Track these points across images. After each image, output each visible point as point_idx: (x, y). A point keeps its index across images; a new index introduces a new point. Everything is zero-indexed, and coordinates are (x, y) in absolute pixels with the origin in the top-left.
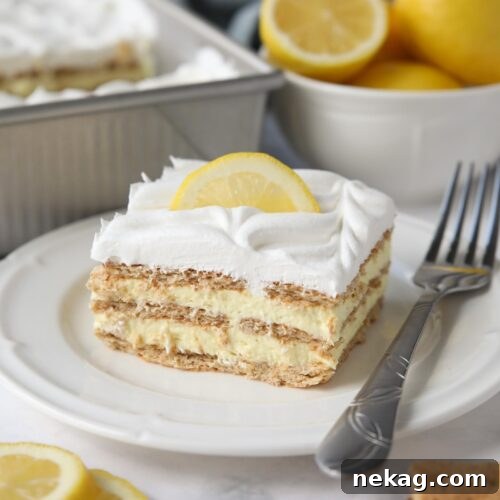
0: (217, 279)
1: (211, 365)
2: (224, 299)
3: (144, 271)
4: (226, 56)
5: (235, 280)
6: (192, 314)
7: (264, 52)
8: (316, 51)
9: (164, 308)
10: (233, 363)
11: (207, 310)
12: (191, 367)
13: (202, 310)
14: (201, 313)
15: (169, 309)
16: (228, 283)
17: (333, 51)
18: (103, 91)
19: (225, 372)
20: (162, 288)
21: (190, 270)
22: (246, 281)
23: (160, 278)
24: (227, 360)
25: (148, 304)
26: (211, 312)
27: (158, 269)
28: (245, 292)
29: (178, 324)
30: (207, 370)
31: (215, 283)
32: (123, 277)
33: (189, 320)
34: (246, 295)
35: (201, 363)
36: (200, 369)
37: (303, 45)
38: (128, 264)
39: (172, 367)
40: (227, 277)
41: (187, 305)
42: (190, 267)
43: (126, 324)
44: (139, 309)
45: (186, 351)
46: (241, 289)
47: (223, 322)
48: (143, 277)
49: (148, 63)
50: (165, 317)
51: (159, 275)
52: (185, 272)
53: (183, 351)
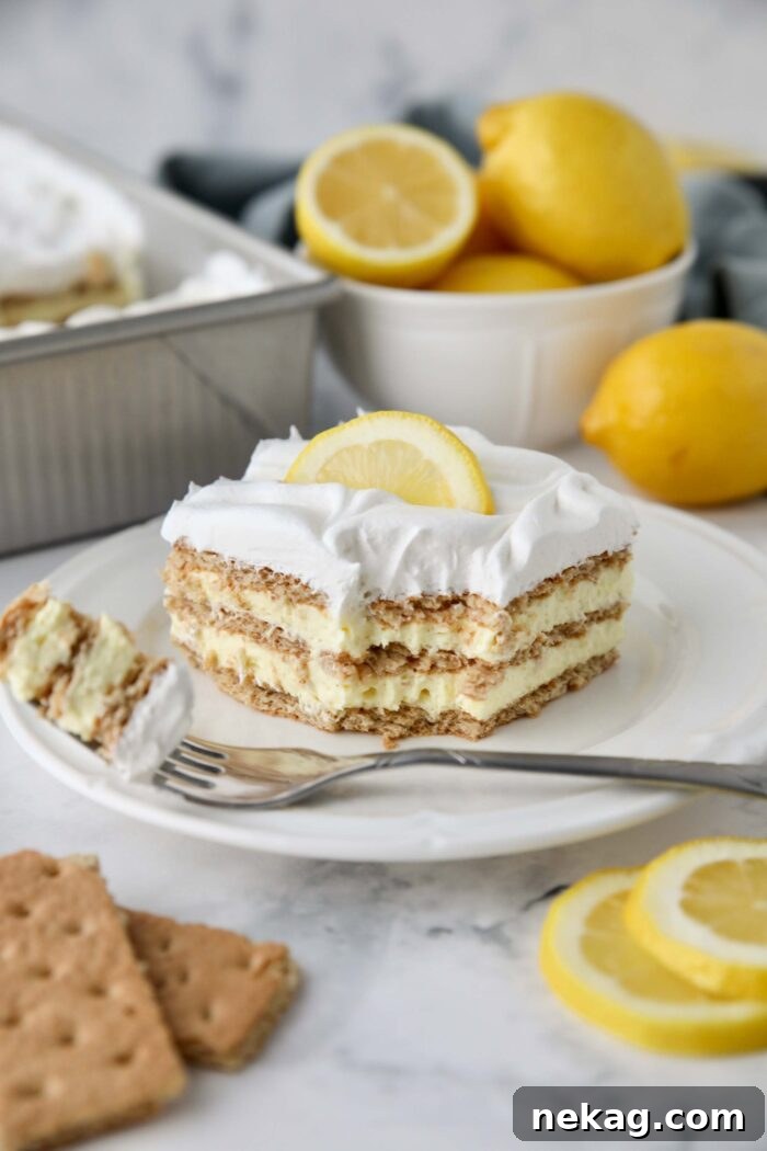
0: (295, 587)
1: (290, 709)
2: (303, 618)
3: (217, 563)
4: (250, 262)
5: (313, 593)
6: (268, 633)
7: (303, 250)
8: (379, 244)
9: (239, 619)
10: (315, 713)
11: (286, 631)
12: (266, 707)
13: (280, 629)
14: (279, 634)
15: (245, 622)
16: (306, 595)
17: (403, 242)
18: (78, 320)
19: (307, 723)
20: (237, 589)
21: (266, 568)
22: (327, 596)
23: (234, 575)
24: (309, 706)
25: (223, 610)
26: (289, 634)
27: (233, 562)
28: (325, 611)
29: (254, 644)
30: (286, 717)
31: (293, 593)
32: (199, 568)
33: (265, 640)
34: (326, 616)
35: (280, 705)
36: (276, 713)
37: (360, 237)
38: (199, 550)
39: (243, 702)
40: (306, 587)
41: (265, 619)
42: (266, 565)
43: (199, 634)
44: (213, 615)
45: (265, 684)
46: (322, 607)
47: (303, 651)
48: (217, 569)
49: (131, 280)
50: (241, 631)
51: (233, 571)
52: (261, 571)
53: (260, 685)
